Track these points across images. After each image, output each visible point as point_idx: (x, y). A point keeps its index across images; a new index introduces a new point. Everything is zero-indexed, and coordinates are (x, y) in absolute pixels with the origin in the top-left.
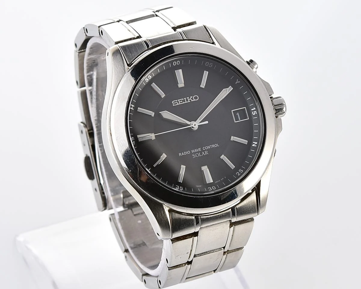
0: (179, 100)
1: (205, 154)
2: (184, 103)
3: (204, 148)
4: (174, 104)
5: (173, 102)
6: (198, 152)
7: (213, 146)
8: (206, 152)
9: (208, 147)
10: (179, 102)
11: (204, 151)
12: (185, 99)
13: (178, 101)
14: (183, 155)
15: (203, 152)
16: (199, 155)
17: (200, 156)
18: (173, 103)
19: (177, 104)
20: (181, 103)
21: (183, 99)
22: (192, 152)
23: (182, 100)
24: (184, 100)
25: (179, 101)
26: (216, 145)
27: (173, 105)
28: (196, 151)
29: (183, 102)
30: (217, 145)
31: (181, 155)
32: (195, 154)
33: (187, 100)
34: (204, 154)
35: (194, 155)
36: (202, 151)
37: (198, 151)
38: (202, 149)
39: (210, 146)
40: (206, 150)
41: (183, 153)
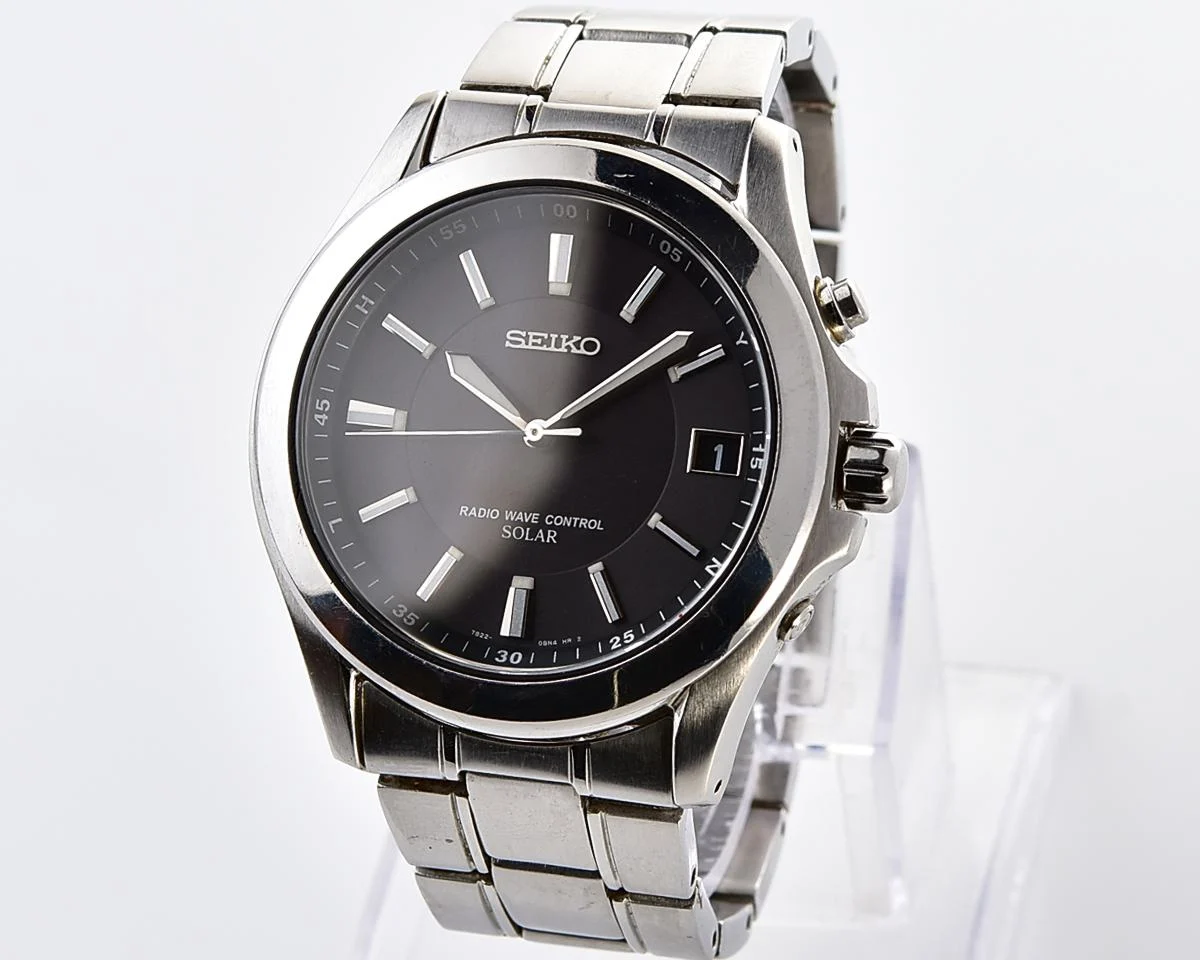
0: (531, 334)
1: (546, 539)
2: (544, 348)
3: (550, 520)
4: (511, 342)
5: (512, 335)
6: (525, 525)
7: (584, 522)
8: (552, 534)
9: (566, 521)
10: (531, 340)
11: (546, 529)
12: (554, 336)
13: (528, 336)
14: (472, 516)
15: (541, 531)
16: (526, 534)
17: (527, 539)
18: (508, 337)
19: (520, 343)
20: (534, 344)
21: (546, 336)
22: (507, 518)
23: (542, 337)
24: (550, 338)
25: (531, 337)
26: (592, 524)
27: (508, 344)
28: (521, 519)
29: (541, 345)
30: (598, 525)
31: (468, 512)
32: (513, 528)
33: (558, 344)
34: (542, 536)
35: (507, 528)
36: (541, 524)
37: (527, 520)
38: (541, 519)
39: (573, 521)
40: (553, 527)
41: (474, 509)
